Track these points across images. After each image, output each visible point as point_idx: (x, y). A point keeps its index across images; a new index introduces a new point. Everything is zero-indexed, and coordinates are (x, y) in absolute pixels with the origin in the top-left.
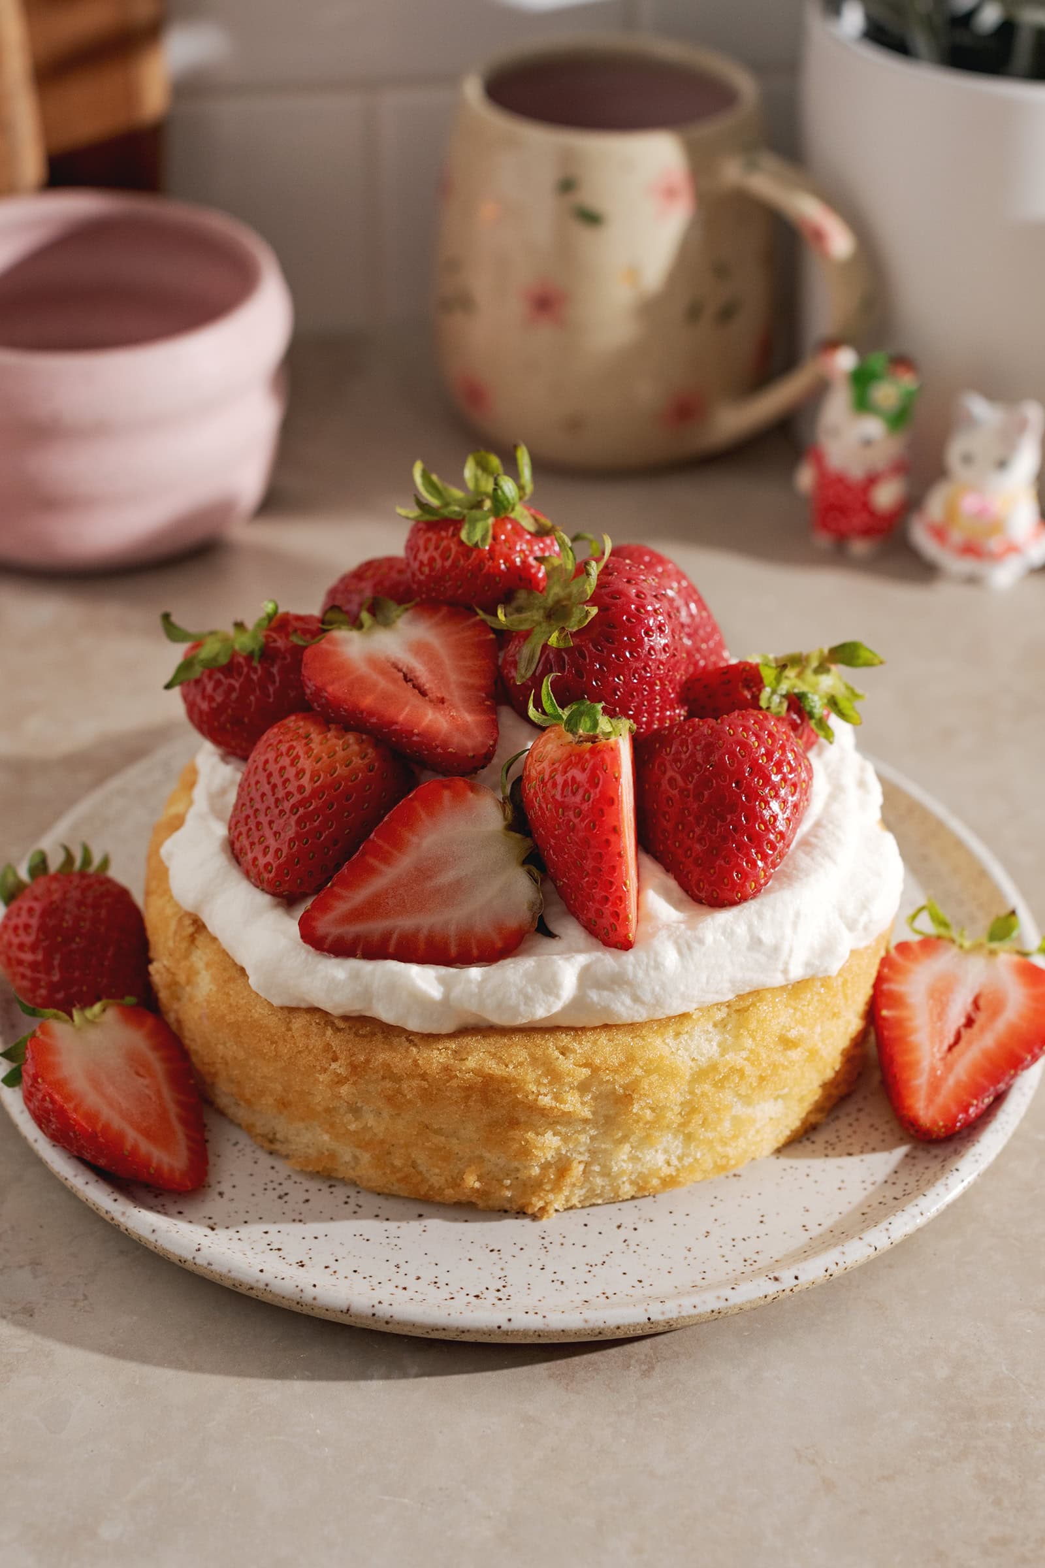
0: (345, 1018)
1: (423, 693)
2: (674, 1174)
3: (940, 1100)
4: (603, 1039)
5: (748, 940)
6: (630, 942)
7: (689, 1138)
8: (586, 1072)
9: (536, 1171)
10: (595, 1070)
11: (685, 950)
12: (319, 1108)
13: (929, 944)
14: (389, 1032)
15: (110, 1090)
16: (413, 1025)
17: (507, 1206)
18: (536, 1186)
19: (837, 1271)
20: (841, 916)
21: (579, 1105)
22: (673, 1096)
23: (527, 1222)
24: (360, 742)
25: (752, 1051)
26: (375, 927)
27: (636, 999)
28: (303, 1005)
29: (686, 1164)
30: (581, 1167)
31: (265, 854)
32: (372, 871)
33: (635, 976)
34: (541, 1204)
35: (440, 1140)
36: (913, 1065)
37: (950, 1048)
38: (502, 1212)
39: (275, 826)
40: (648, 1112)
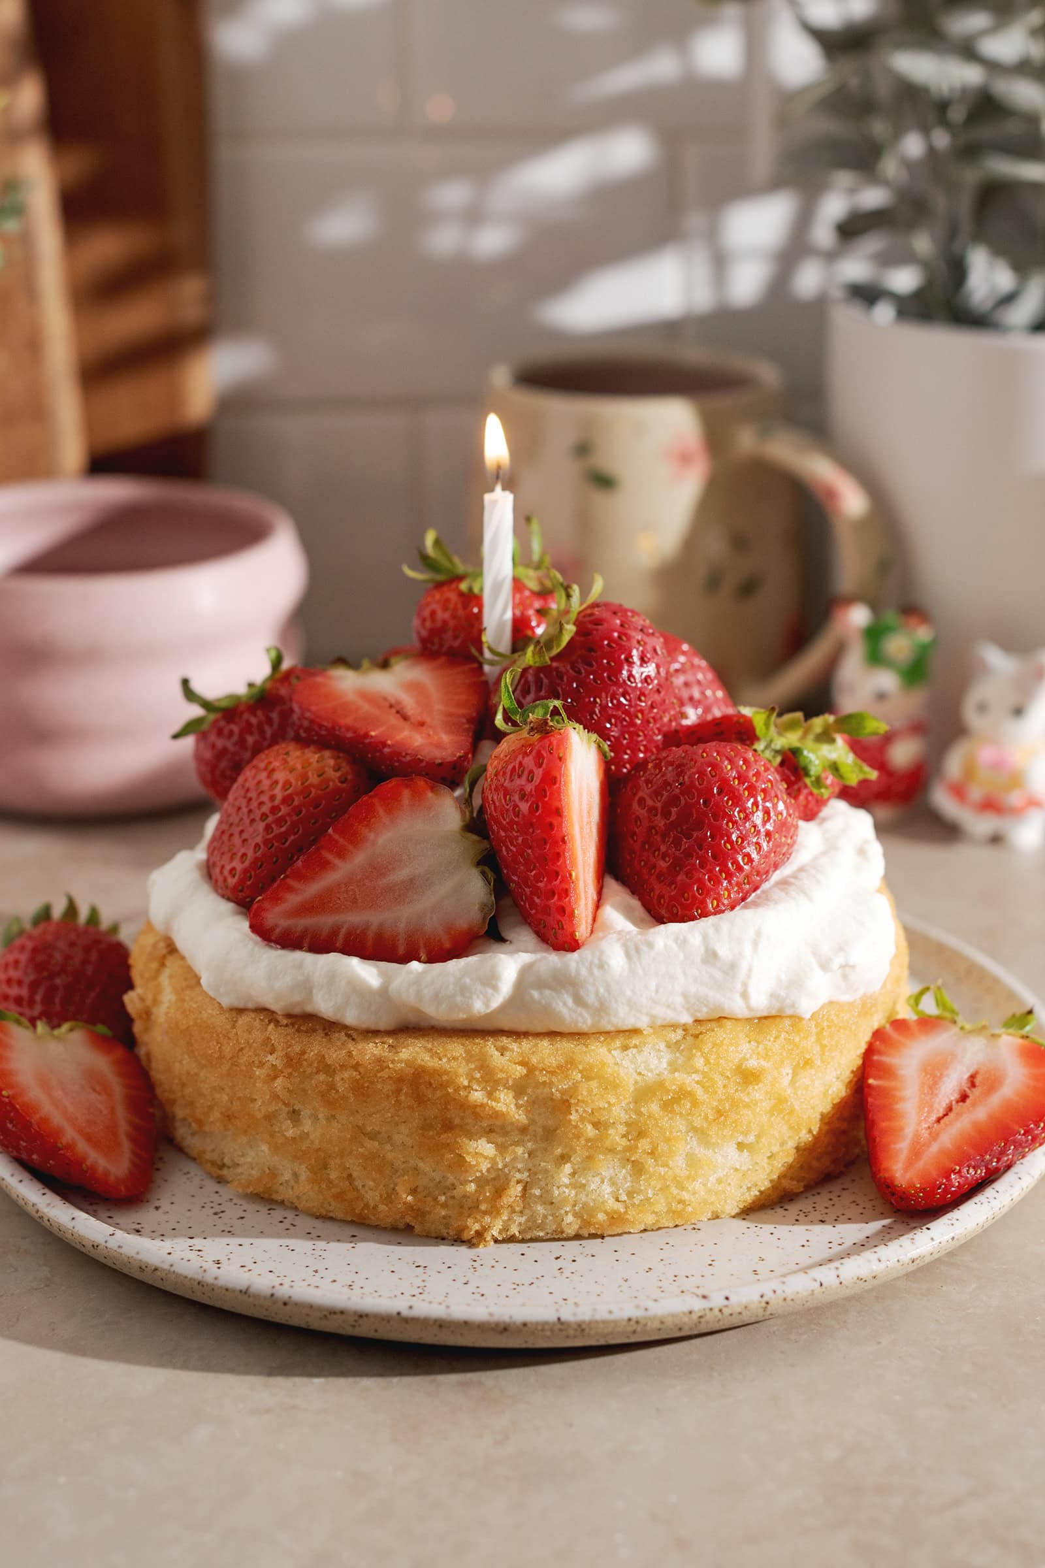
0: (289, 1016)
1: (405, 718)
2: (622, 1210)
3: (920, 1165)
4: (545, 1043)
5: (702, 950)
6: (576, 941)
7: (638, 1169)
8: (520, 1071)
9: (472, 1187)
10: (531, 1069)
11: (633, 952)
12: (259, 1115)
13: (927, 1024)
14: (329, 1027)
15: (58, 1094)
16: (351, 1017)
17: (444, 1232)
18: (470, 1207)
19: (775, 1301)
20: (814, 954)
21: (513, 1106)
22: (618, 1111)
23: (463, 1250)
24: (336, 758)
25: (704, 1074)
26: (325, 922)
27: (579, 1001)
28: (251, 1005)
29: (637, 1202)
30: (519, 1188)
31: (232, 859)
32: (325, 865)
33: (578, 973)
34: (477, 1227)
35: (372, 1145)
36: (895, 1132)
37: (939, 1120)
38: (440, 1239)
39: (245, 836)
40: (589, 1127)
